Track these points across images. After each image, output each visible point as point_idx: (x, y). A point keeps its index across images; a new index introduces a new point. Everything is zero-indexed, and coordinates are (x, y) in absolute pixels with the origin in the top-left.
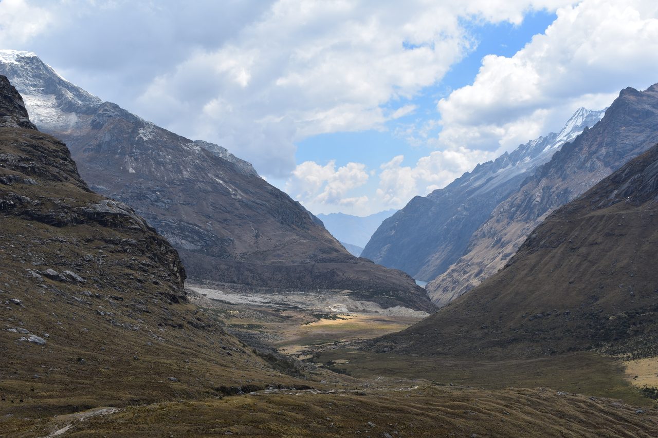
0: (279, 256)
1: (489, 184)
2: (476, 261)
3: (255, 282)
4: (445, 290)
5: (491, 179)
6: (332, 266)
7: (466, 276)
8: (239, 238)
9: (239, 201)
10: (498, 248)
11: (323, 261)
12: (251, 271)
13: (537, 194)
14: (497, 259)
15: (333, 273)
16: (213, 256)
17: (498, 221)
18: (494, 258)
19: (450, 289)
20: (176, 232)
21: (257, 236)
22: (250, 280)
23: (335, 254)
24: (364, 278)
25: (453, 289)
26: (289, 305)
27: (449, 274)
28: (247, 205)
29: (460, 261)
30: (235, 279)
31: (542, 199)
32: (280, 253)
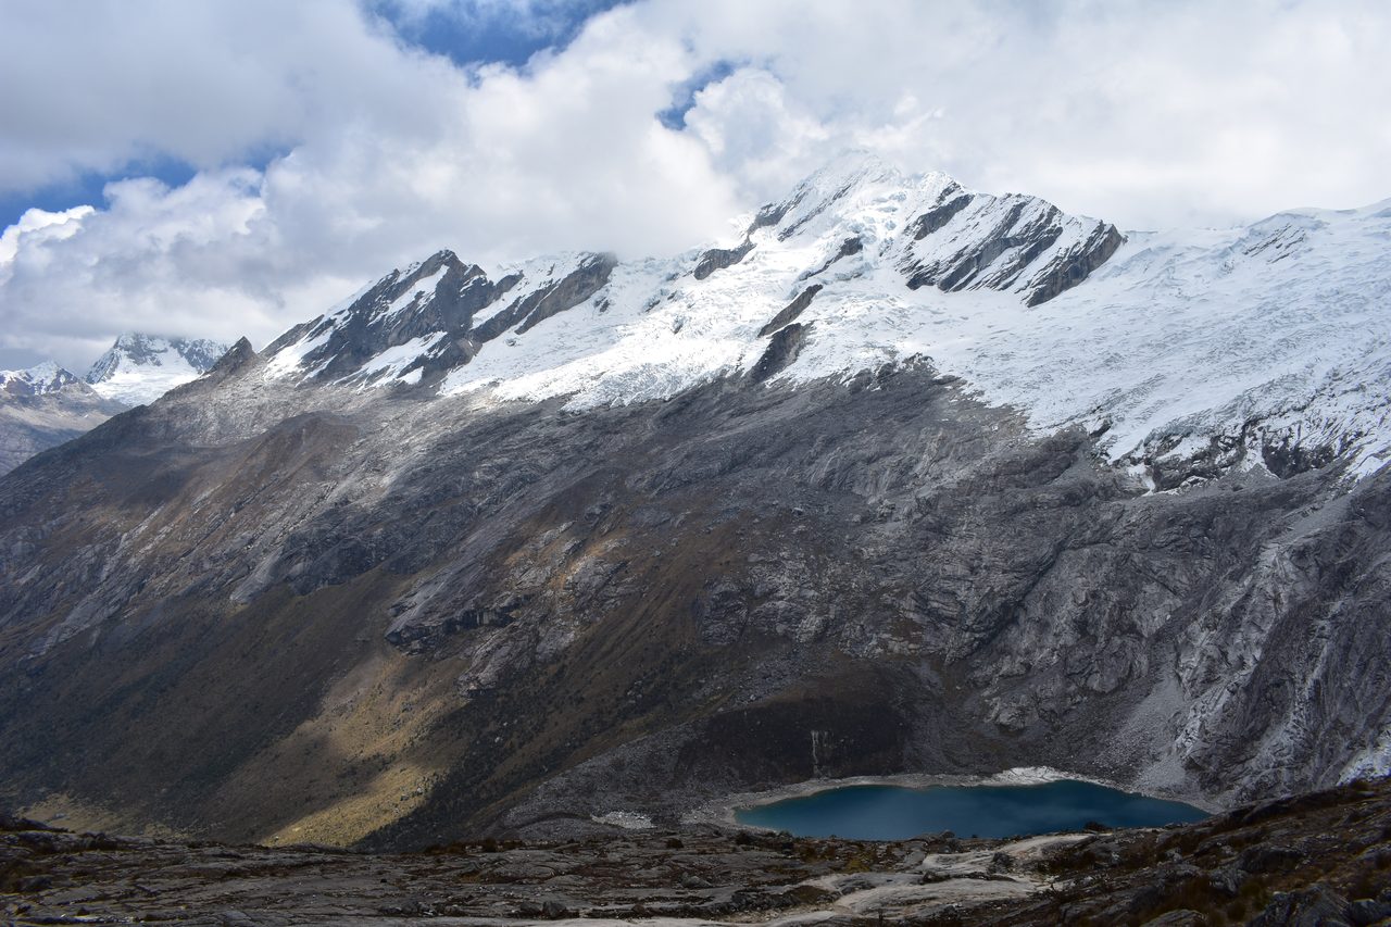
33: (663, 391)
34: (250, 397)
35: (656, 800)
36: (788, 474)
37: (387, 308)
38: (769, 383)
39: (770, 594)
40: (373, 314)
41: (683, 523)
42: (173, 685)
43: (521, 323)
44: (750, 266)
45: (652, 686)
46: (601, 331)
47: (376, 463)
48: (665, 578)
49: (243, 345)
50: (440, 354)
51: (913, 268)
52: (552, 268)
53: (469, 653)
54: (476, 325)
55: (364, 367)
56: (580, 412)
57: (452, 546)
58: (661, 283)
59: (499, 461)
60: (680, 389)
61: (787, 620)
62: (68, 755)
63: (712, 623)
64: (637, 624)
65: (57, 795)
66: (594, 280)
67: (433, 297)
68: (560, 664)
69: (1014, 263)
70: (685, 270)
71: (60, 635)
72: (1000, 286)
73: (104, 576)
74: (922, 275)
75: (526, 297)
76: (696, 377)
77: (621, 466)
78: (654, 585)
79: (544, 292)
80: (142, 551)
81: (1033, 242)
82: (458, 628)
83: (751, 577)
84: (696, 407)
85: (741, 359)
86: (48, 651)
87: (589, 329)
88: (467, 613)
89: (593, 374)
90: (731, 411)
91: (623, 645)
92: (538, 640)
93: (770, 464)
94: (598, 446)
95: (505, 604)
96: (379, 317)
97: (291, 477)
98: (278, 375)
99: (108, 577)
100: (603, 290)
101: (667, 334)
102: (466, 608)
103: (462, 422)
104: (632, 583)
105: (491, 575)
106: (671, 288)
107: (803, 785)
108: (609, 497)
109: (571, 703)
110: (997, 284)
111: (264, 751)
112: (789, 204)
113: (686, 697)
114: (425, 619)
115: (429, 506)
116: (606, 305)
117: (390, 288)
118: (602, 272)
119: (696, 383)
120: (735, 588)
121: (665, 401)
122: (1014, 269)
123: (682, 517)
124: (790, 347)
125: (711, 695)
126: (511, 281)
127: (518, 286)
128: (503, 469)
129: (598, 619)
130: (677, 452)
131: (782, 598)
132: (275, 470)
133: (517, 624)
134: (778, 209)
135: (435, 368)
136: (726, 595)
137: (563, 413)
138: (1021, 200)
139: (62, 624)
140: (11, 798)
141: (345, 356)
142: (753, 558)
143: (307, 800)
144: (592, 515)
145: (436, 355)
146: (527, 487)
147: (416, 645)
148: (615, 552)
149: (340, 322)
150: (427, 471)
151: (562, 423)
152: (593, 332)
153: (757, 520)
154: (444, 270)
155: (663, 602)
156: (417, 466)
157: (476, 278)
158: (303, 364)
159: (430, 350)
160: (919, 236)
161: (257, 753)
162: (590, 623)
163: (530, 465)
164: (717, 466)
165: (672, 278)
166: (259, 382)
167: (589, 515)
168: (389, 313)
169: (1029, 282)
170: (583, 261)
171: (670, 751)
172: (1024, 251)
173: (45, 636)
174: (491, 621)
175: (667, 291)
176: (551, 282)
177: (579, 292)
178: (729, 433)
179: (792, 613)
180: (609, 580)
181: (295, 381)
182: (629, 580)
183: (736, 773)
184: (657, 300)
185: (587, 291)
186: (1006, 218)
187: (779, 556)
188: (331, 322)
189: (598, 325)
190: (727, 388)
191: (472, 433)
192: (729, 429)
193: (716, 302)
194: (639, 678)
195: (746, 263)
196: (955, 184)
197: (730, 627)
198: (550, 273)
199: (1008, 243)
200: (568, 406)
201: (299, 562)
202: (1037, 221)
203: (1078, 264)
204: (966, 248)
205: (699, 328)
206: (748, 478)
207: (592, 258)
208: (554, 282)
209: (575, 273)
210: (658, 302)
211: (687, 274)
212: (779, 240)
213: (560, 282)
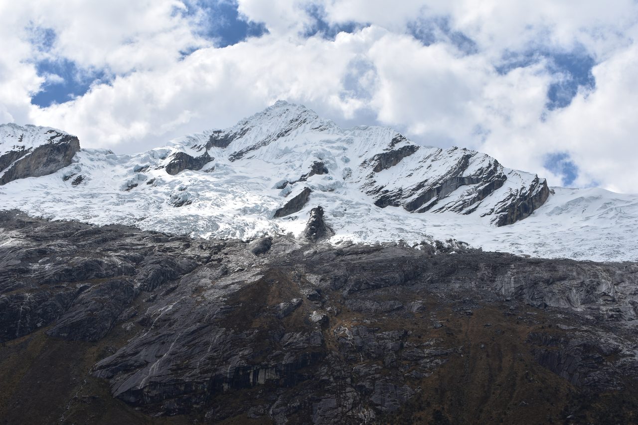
51: (378, 191)
52: (22, 136)
58: (131, 171)
66: (60, 158)
69: (474, 195)
70: (156, 165)
72: (464, 211)
74: (388, 197)
79: (18, 154)
81: (487, 182)
100: (72, 167)
102: (234, 365)
106: (146, 176)
110: (461, 210)
112: (235, 134)
114: (177, 375)
116: (79, 180)
118: (68, 152)
122: (474, 201)
134: (227, 136)
138: (468, 153)
147: (171, 404)
160: (377, 169)
165: (141, 169)
169: (493, 210)
170: (52, 138)
172: (481, 188)
176: (23, 147)
177: (46, 165)
182: (431, 343)
184: (135, 182)
185: (52, 166)
186: (459, 163)
196: (401, 136)
199: (462, 182)
202: (488, 168)
203: (526, 202)
204: (426, 181)
207: (60, 138)
208: (26, 149)
209: (46, 145)
210: (136, 185)
211: (159, 168)
212: (230, 160)
213: (33, 150)
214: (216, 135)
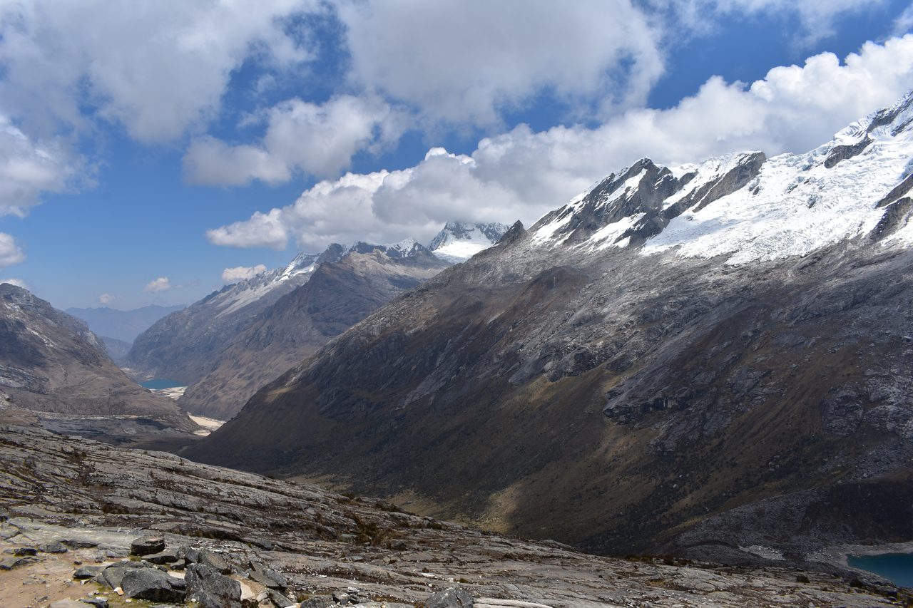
0: (83, 390)
1: (232, 306)
2: (221, 377)
3: (67, 411)
4: (198, 397)
5: (234, 302)
6: (122, 398)
7: (213, 388)
8: (53, 377)
9: (52, 348)
10: (236, 369)
11: (116, 394)
12: (64, 403)
13: (264, 331)
14: (236, 377)
15: (123, 403)
16: (34, 392)
17: (236, 347)
18: (233, 376)
19: (202, 397)
20: (5, 374)
21: (66, 375)
22: (63, 409)
23: (123, 388)
24: (145, 406)
25: (204, 398)
26: (95, 431)
27: (201, 385)
28: (58, 351)
29: (209, 376)
30: (53, 409)
31: (267, 335)
32: (83, 387)
33: (800, 250)
34: (522, 257)
35: (787, 541)
36: (899, 311)
37: (607, 199)
38: (883, 243)
39: (883, 399)
40: (598, 203)
41: (814, 345)
42: (475, 432)
43: (697, 205)
44: (869, 156)
45: (787, 460)
46: (754, 208)
47: (599, 299)
48: (799, 384)
49: (518, 225)
50: (641, 228)
52: (718, 166)
53: (657, 427)
54: (665, 207)
55: (592, 238)
56: (739, 265)
57: (648, 354)
58: (800, 172)
59: (681, 299)
60: (813, 248)
61: (896, 420)
62: (416, 467)
63: (835, 418)
64: (777, 415)
65: (409, 490)
66: (748, 173)
67: (637, 190)
68: (720, 439)
70: (816, 162)
71: (413, 397)
73: (438, 364)
75: (700, 187)
76: (826, 239)
77: (768, 303)
78: (791, 389)
79: (712, 183)
80: (459, 350)
82: (651, 409)
83: (867, 386)
84: (825, 261)
85: (861, 225)
86: (407, 406)
87: (745, 207)
88: (657, 400)
89: (748, 238)
90: (853, 264)
91: (767, 429)
92: (705, 421)
93: (884, 303)
94: (751, 289)
95: (683, 395)
96: (602, 205)
97: (546, 307)
98: (538, 244)
99: (440, 365)
100: (756, 179)
101: (803, 209)
102: (657, 397)
103: (656, 273)
104: (772, 386)
105: (674, 376)
106: (807, 175)
107: (904, 545)
108: (759, 325)
109: (728, 467)
111: (526, 477)
112: (900, 108)
113: (813, 470)
114: (629, 401)
115: (633, 327)
116: (758, 190)
117: (610, 186)
118: (754, 167)
119: (826, 244)
120: (854, 394)
121: (801, 257)
123: (813, 340)
124: (902, 215)
125: (832, 470)
126: (690, 176)
127: (694, 179)
128: (683, 304)
129: (749, 410)
130: (811, 293)
131: (892, 403)
132: (536, 303)
133: (691, 409)
134: (891, 112)
135: (638, 237)
136: (847, 399)
137: (726, 266)
139: (415, 391)
140: (385, 489)
141: (581, 230)
142: (869, 372)
143: (551, 511)
144: (746, 337)
145: (639, 228)
146: (700, 317)
147: (622, 418)
148: (763, 363)
149: (577, 209)
150: (633, 304)
151: (726, 273)
152: (748, 209)
153: (873, 345)
154: (644, 171)
155: (797, 401)
156: (626, 302)
157: (666, 176)
158: (553, 237)
159: (635, 225)
161: (521, 479)
162: (743, 412)
163: (702, 301)
164: (842, 304)
165: (807, 168)
166: (527, 248)
167: (744, 337)
168: (608, 202)
170: (740, 160)
171: (799, 508)
173: (405, 397)
174: (673, 406)
175: (804, 178)
176: (718, 176)
177: (738, 182)
178: (851, 280)
179: (900, 415)
180: (758, 383)
181: (550, 247)
182: (772, 383)
183: (850, 529)
184: (796, 184)
185: (743, 181)
187: (890, 372)
188: (571, 209)
189: (753, 204)
190: (850, 246)
191: (663, 280)
192: (851, 276)
193: (842, 184)
194: (777, 453)
195: (865, 154)
197: (849, 422)
198: (717, 169)
200: (730, 262)
201: (550, 361)
205: (828, 203)
206: (866, 313)
207: (747, 158)
208: (719, 176)
209: (735, 169)
210: (796, 186)
211: (819, 165)
212: (892, 135)
213: (724, 176)
214: (880, 115)
